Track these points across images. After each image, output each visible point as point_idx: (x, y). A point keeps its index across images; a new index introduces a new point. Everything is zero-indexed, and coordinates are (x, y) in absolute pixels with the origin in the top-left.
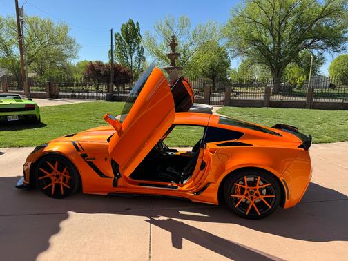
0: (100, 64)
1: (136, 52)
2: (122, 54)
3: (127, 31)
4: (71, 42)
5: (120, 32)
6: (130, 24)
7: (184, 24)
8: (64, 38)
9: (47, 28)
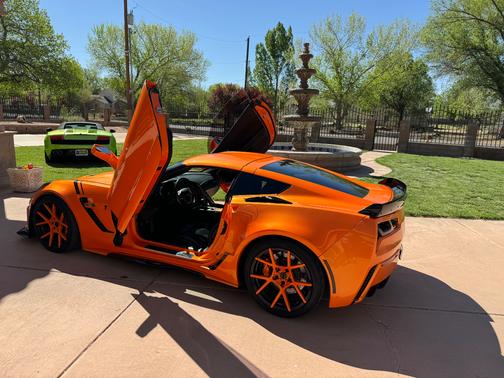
0: (232, 88)
1: (284, 70)
2: (264, 73)
3: (273, 40)
4: (197, 57)
5: (264, 43)
6: (279, 29)
7: (356, 25)
8: (188, 52)
9: (168, 39)
